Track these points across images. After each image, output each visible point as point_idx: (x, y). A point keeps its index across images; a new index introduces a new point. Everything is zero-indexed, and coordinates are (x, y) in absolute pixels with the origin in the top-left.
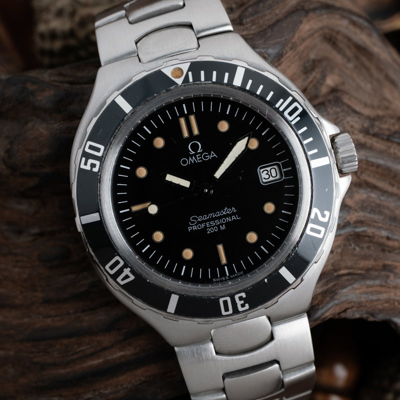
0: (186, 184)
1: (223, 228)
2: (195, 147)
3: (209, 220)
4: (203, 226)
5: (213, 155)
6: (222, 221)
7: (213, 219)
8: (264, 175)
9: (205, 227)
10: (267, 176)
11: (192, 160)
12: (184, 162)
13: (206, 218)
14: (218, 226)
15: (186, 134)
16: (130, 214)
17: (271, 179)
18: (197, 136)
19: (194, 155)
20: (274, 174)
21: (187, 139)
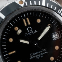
0: (27, 42)
1: (42, 57)
2: (29, 29)
3: (37, 54)
4: (35, 57)
5: (36, 31)
6: (41, 54)
7: (38, 54)
8: (54, 36)
9: (36, 57)
10: (55, 37)
11: (29, 34)
12: (26, 35)
13: (35, 54)
14: (40, 56)
15: (26, 25)
16: (8, 56)
17: (56, 37)
18: (30, 25)
19: (30, 32)
20: (57, 36)
21: (26, 26)
